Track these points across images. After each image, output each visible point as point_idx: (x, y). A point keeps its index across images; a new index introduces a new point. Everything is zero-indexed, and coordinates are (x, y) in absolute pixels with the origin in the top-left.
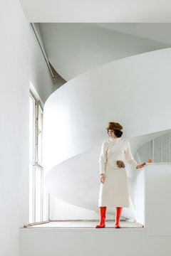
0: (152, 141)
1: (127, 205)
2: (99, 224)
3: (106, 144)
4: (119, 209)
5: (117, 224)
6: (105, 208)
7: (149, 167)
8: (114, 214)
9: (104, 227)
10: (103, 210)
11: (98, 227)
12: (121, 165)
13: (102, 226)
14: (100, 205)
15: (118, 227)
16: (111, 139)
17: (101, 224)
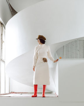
0: (64, 46)
1: (49, 84)
2: (33, 95)
3: (37, 48)
4: (44, 86)
5: (43, 95)
6: (37, 85)
7: (60, 61)
8: (42, 89)
9: (36, 96)
10: (36, 86)
11: (33, 97)
12: (45, 60)
13: (35, 96)
14: (34, 84)
15: (44, 97)
16: (40, 45)
17: (35, 94)
